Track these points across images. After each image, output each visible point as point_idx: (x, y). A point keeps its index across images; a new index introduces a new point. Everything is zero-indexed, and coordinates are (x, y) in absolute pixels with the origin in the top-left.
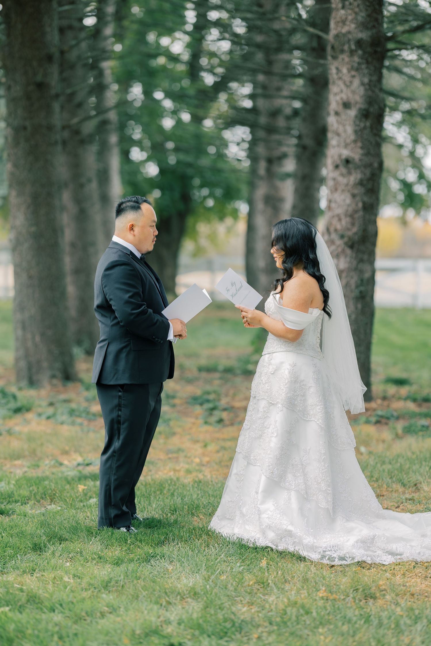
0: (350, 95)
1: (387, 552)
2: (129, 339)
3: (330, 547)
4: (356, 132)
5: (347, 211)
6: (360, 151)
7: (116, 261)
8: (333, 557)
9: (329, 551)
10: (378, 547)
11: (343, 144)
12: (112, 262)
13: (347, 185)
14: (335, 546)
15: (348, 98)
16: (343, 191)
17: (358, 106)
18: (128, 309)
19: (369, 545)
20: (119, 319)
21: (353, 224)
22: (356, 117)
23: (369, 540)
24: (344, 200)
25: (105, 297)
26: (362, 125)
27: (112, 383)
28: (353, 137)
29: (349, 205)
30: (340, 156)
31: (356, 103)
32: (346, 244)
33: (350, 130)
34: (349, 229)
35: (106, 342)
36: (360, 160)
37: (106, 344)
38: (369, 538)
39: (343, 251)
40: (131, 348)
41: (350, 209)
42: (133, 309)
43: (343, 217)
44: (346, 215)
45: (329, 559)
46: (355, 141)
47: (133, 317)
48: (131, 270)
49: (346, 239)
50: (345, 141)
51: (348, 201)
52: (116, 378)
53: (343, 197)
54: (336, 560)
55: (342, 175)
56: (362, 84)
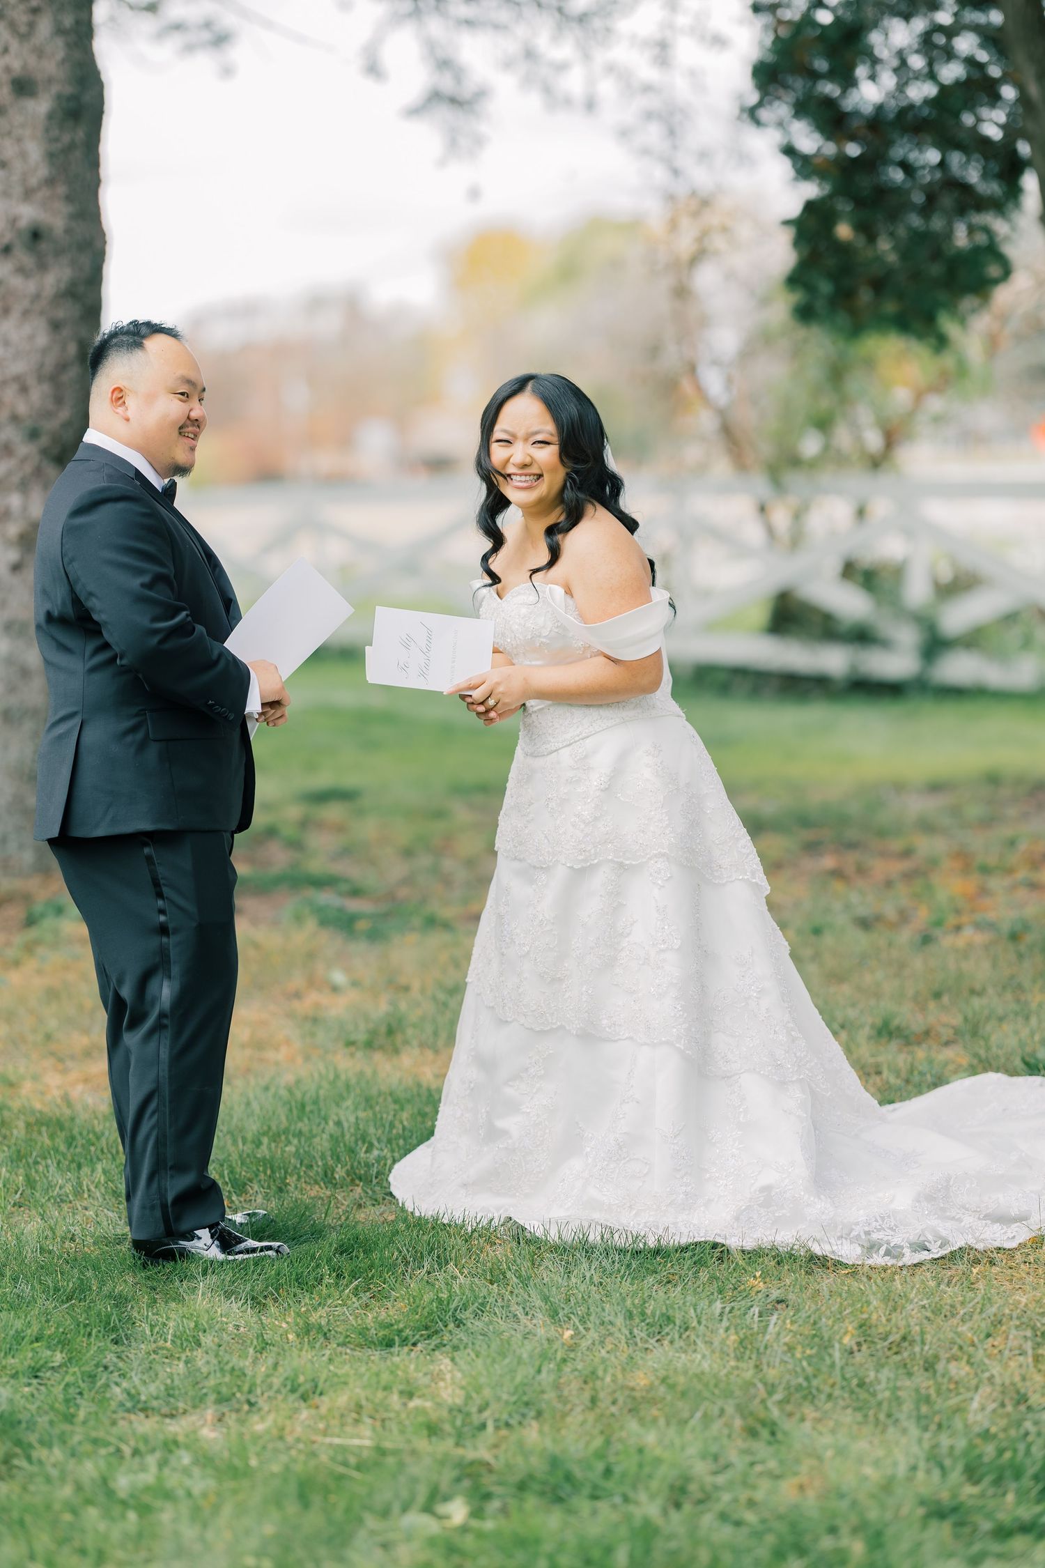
0: (32, 61)
1: (987, 1217)
2: (140, 708)
3: (876, 1221)
4: (51, 156)
5: (42, 365)
6: (65, 209)
7: (103, 490)
8: (896, 1246)
9: (879, 1230)
10: (963, 1207)
11: (18, 190)
12: (92, 492)
13: (37, 297)
14: (889, 1217)
15: (24, 67)
16: (26, 313)
17: (55, 89)
18: (142, 618)
19: (942, 1205)
20: (117, 649)
21: (59, 400)
22: (50, 116)
23: (939, 1191)
24: (31, 338)
25: (72, 591)
26: (66, 138)
27: (100, 832)
28: (43, 171)
29: (44, 351)
30: (13, 221)
31: (50, 81)
32: (44, 452)
33: (35, 151)
34: (49, 415)
35: (77, 721)
36: (68, 231)
37: (75, 725)
38: (940, 1187)
39: (38, 472)
40: (147, 734)
41: (50, 361)
42: (155, 619)
43: (31, 381)
44: (40, 379)
45: (888, 1253)
46: (50, 182)
47: (155, 640)
48: (144, 515)
49: (44, 441)
50: (24, 180)
51: (42, 339)
52: (113, 817)
53: (27, 329)
54: (907, 1251)
55: (21, 271)
56: (59, 31)
